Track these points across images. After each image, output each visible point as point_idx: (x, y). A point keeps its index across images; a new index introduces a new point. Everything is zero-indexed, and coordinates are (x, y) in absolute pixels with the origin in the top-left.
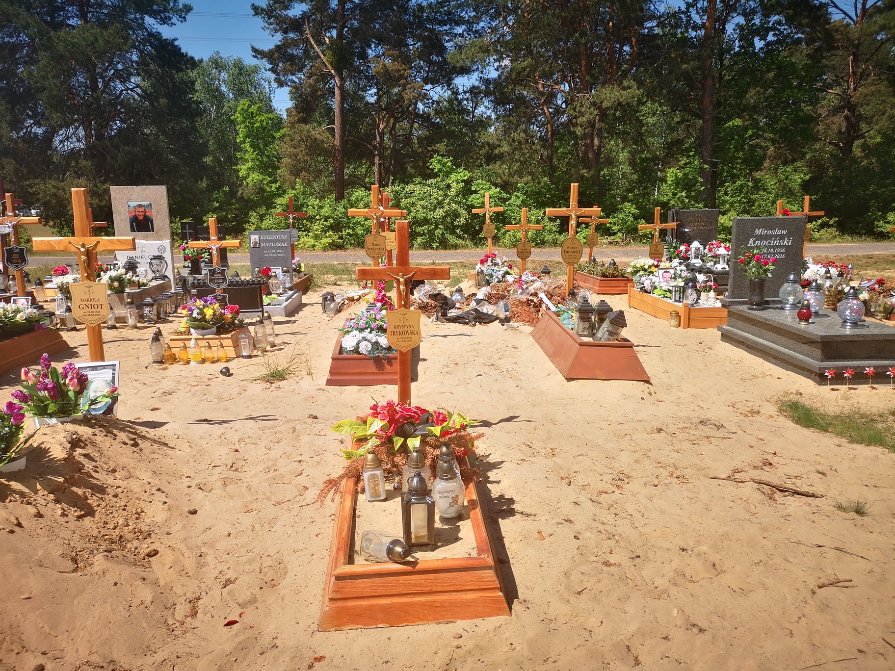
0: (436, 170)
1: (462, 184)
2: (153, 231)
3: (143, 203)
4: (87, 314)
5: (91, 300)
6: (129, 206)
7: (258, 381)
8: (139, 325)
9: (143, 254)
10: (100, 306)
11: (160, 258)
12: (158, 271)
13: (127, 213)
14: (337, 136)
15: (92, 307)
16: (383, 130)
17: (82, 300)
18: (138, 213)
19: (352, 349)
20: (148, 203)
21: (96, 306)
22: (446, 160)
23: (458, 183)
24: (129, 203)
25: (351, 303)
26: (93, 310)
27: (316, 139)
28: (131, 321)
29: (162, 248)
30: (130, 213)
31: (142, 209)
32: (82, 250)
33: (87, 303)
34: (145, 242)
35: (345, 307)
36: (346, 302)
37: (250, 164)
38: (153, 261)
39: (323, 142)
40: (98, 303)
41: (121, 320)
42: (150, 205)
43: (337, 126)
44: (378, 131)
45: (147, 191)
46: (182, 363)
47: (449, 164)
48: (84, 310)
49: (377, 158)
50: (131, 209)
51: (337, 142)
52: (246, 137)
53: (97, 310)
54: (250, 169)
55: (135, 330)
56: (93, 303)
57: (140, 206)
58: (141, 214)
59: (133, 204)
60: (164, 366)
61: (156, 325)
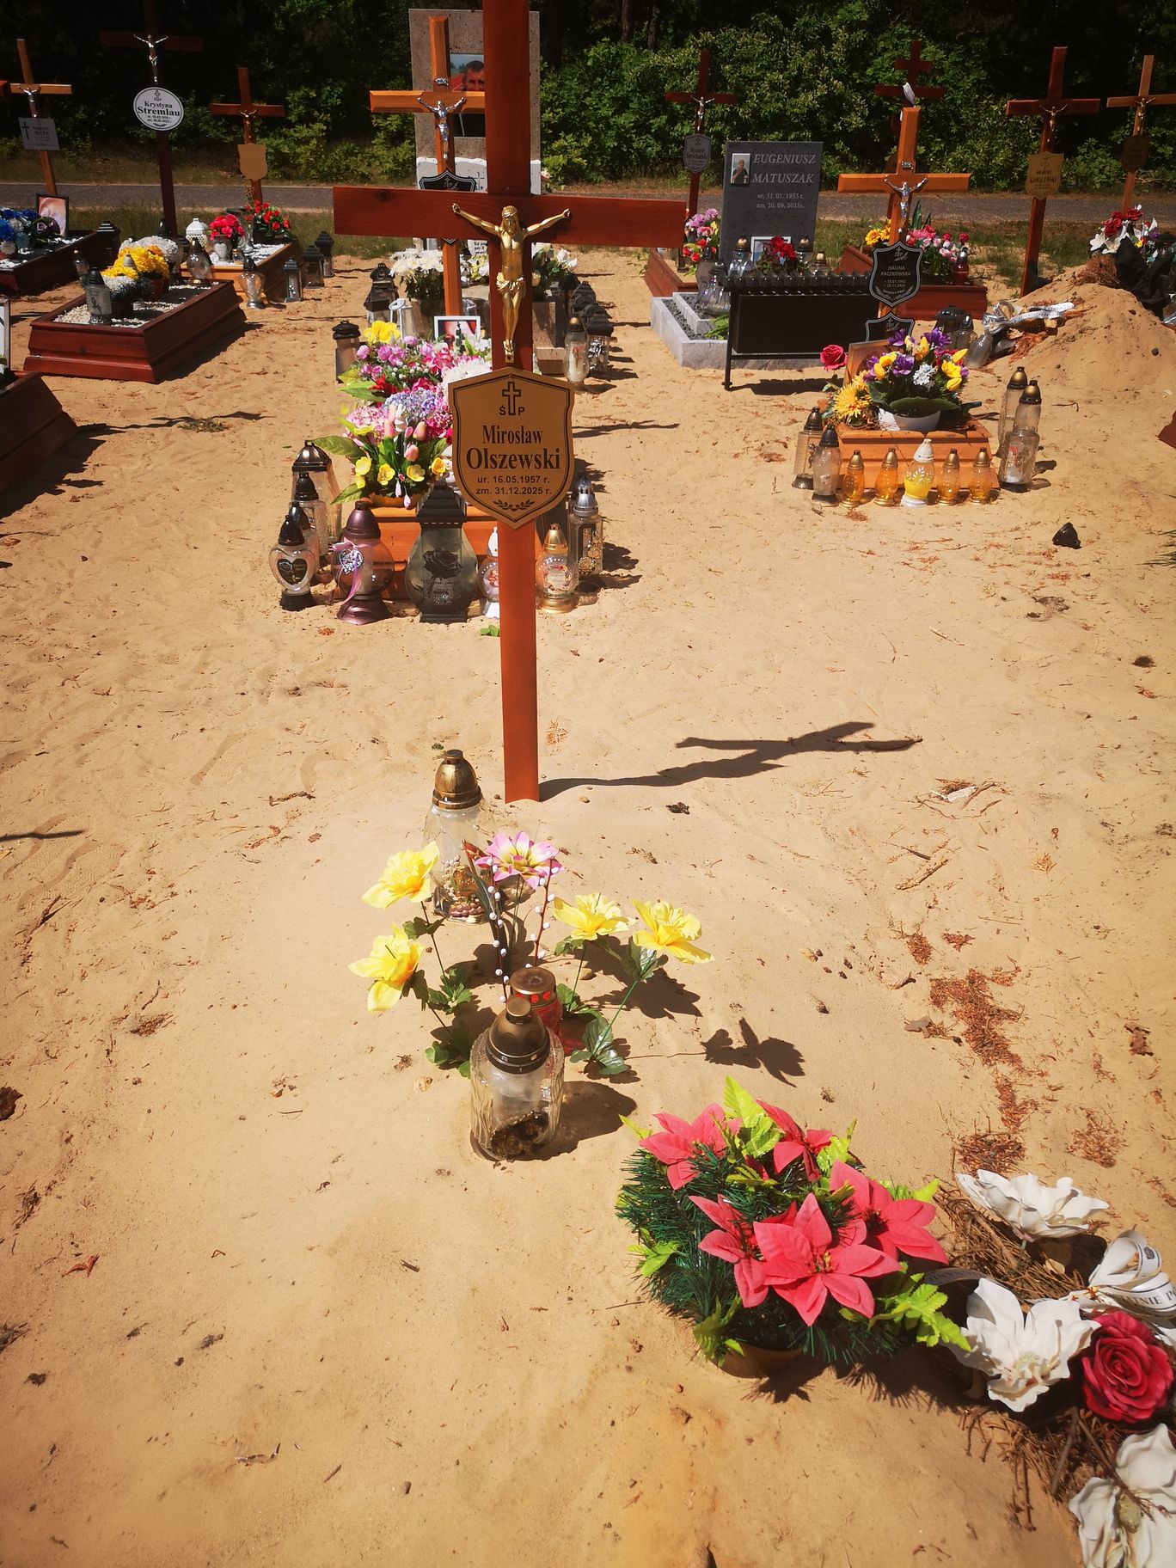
24: (454, 58)
25: (1033, 336)
35: (1019, 345)
36: (1015, 333)
46: (881, 501)
61: (613, 382)
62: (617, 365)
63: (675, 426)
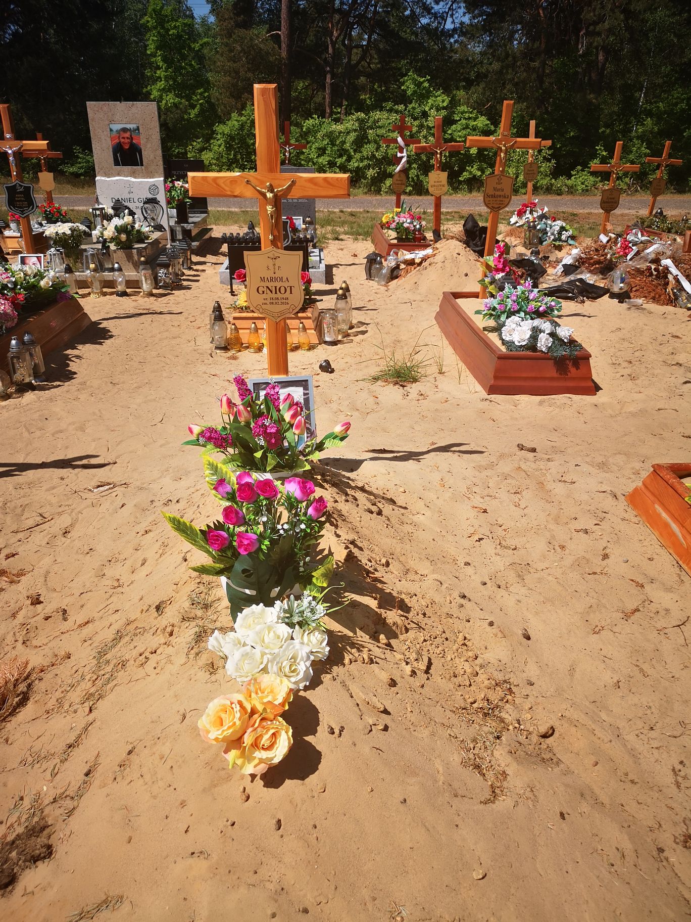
0: (409, 92)
1: (444, 113)
2: (142, 165)
3: (128, 126)
4: (268, 302)
5: (276, 279)
6: (111, 130)
7: (379, 383)
8: (155, 291)
9: (131, 196)
10: (288, 290)
11: (153, 201)
12: (153, 219)
13: (109, 140)
14: (284, 46)
15: (277, 290)
16: (337, 38)
17: (263, 279)
18: (122, 140)
19: (524, 343)
20: (135, 126)
21: (283, 290)
22: (422, 80)
23: (438, 109)
24: (112, 126)
25: (409, 267)
26: (279, 295)
27: (261, 49)
28: (146, 286)
29: (153, 188)
30: (112, 139)
31: (127, 135)
32: (270, 195)
33: (270, 285)
34: (133, 180)
35: (402, 273)
36: (402, 266)
37: (161, 84)
38: (146, 206)
39: (268, 53)
40: (286, 284)
41: (134, 284)
42: (138, 129)
43: (283, 33)
44: (331, 40)
45: (134, 110)
46: (252, 350)
47: (426, 84)
48: (265, 296)
49: (328, 76)
50: (114, 134)
51: (284, 54)
52: (157, 48)
53: (285, 296)
54: (163, 90)
55: (152, 298)
56: (278, 285)
57: (124, 130)
58: (127, 141)
59: (116, 127)
60: (230, 354)
61: (173, 292)
62: (185, 283)
63: (181, 313)
